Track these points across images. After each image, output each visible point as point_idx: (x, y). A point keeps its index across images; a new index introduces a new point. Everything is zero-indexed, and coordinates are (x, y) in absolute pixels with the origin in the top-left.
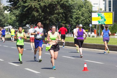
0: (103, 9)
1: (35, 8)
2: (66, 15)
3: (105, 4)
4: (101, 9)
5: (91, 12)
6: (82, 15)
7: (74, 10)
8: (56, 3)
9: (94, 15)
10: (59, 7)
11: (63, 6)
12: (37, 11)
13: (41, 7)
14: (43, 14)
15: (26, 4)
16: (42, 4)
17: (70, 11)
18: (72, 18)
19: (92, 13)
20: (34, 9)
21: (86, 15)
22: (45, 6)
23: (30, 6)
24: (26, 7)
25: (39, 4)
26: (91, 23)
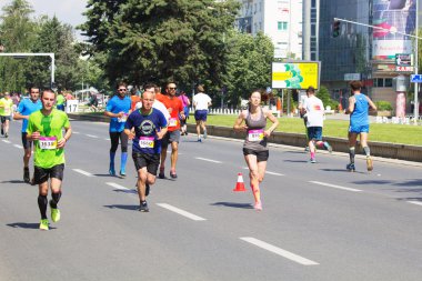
0: (299, 55)
1: (144, 48)
2: (213, 66)
3: (303, 43)
4: (293, 55)
5: (270, 60)
6: (251, 68)
7: (230, 56)
8: (191, 38)
9: (277, 68)
10: (196, 47)
11: (206, 47)
12: (149, 56)
13: (156, 48)
14: (160, 62)
15: (124, 41)
16: (160, 41)
17: (222, 58)
18: (225, 73)
19: (274, 64)
20: (140, 51)
21: (260, 66)
22: (166, 45)
23: (132, 44)
24: (123, 46)
25: (154, 41)
26: (271, 86)
